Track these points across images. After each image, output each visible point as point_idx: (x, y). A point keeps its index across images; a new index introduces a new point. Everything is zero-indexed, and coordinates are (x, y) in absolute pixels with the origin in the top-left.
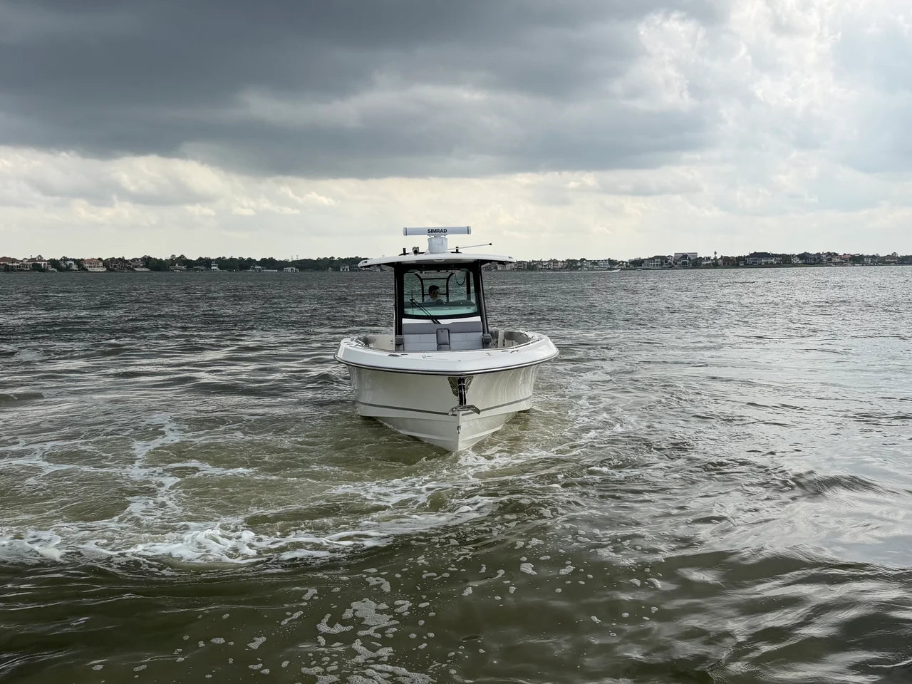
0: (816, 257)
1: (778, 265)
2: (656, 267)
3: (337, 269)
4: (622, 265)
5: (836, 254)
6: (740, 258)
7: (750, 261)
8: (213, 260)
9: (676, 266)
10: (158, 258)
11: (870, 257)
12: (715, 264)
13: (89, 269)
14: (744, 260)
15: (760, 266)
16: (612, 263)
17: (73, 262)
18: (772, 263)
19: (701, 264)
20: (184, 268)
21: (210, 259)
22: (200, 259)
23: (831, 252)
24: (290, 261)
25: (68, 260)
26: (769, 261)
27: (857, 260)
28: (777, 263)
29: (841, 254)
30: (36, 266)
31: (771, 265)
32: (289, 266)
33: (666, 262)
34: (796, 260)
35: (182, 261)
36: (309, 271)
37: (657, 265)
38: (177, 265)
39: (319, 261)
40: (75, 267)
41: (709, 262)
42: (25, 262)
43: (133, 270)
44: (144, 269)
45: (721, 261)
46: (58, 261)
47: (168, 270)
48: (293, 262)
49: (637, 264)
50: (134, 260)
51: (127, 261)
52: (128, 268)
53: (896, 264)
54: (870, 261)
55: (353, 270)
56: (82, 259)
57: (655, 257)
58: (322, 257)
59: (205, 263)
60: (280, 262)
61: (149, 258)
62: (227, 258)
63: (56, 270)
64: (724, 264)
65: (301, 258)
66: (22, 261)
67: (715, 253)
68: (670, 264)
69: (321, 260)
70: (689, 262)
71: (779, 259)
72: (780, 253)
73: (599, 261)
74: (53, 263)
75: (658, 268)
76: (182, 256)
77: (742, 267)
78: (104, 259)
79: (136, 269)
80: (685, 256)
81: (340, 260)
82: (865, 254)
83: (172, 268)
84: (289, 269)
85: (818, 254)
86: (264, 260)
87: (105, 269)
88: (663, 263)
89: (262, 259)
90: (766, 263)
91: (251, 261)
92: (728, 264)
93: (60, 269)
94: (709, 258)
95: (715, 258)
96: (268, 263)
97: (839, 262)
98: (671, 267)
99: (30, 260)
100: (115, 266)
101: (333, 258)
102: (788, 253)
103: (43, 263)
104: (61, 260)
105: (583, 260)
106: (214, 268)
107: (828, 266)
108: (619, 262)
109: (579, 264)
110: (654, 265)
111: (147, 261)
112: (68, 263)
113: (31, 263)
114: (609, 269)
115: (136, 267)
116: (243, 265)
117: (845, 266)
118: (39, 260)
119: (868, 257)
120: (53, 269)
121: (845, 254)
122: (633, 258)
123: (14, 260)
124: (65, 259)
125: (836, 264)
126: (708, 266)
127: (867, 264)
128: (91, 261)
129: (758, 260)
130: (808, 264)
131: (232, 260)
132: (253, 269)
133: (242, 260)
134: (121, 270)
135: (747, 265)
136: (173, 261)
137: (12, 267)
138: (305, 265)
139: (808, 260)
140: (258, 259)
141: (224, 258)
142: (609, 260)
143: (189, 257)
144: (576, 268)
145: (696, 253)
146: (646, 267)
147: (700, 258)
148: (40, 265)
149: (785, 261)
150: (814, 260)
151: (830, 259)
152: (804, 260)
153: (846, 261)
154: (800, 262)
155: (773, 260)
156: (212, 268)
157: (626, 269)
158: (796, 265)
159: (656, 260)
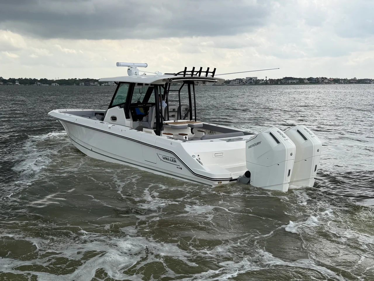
1: (297, 84)
2: (237, 84)
3: (78, 84)
5: (326, 78)
6: (278, 80)
7: (283, 81)
8: (16, 79)
9: (247, 84)
11: (343, 80)
12: (266, 83)
14: (280, 81)
15: (288, 84)
18: (294, 83)
19: (259, 83)
20: (2, 83)
22: (10, 79)
23: (324, 77)
24: (55, 80)
26: (293, 81)
27: (336, 81)
29: (329, 78)
32: (54, 83)
33: (242, 81)
34: (306, 81)
35: (1, 80)
36: (64, 85)
37: (237, 83)
39: (69, 80)
41: (263, 82)
45: (269, 81)
48: (56, 81)
49: (228, 82)
53: (356, 83)
54: (343, 81)
55: (86, 85)
57: (236, 79)
58: (70, 78)
59: (13, 81)
60: (50, 80)
62: (24, 78)
64: (270, 83)
65: (60, 79)
67: (266, 77)
68: (244, 82)
69: (70, 80)
70: (253, 82)
71: (298, 80)
72: (298, 78)
77: (280, 84)
80: (251, 79)
81: (80, 80)
82: (340, 78)
84: (54, 84)
85: (317, 78)
86: (42, 80)
88: (240, 82)
89: (41, 79)
90: (291, 82)
91: (35, 80)
92: (273, 83)
94: (263, 80)
95: (266, 80)
96: (44, 81)
97: (328, 82)
98: (244, 84)
101: (76, 79)
102: (302, 77)
106: (17, 83)
107: (322, 84)
110: (236, 83)
116: (32, 82)
117: (330, 84)
119: (342, 80)
121: (330, 78)
125: (326, 83)
126: (262, 84)
127: (341, 83)
129: (287, 81)
130: (312, 83)
131: (26, 79)
132: (36, 84)
133: (31, 79)
135: (282, 84)
138: (62, 82)
139: (312, 81)
140: (39, 79)
141: (22, 78)
143: (4, 78)
145: (257, 77)
146: (232, 84)
147: (259, 80)
149: (301, 81)
150: (315, 81)
151: (323, 81)
152: (310, 81)
153: (331, 81)
154: (308, 82)
155: (295, 81)
156: (16, 83)
157: (222, 85)
158: (307, 84)
159: (237, 81)
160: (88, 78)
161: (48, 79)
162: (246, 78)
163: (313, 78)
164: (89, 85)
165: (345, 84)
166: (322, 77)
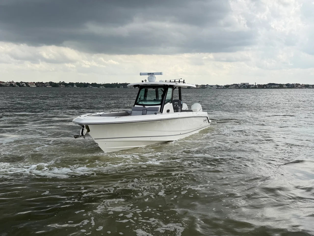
0: (292, 85)
1: (278, 88)
3: (119, 87)
4: (221, 87)
5: (299, 84)
6: (264, 85)
7: (268, 86)
8: (75, 83)
9: (241, 88)
10: (55, 83)
11: (312, 85)
12: (255, 87)
13: (30, 86)
14: (266, 86)
15: (272, 88)
16: (218, 86)
17: (24, 84)
18: (276, 87)
19: (250, 87)
20: (64, 86)
21: (73, 83)
22: (70, 83)
23: (298, 83)
24: (102, 84)
25: (23, 83)
26: (275, 86)
27: (307, 86)
28: (278, 87)
29: (301, 84)
30: (11, 85)
31: (276, 88)
32: (102, 86)
33: (238, 86)
34: (285, 86)
35: (63, 83)
36: (109, 88)
37: (234, 87)
38: (62, 85)
39: (112, 84)
40: (25, 85)
42: (7, 83)
43: (46, 86)
44: (50, 86)
45: (257, 86)
46: (19, 83)
47: (59, 87)
48: (103, 84)
49: (227, 87)
50: (46, 83)
51: (44, 83)
52: (44, 86)
54: (312, 87)
55: (125, 88)
56: (28, 83)
58: (113, 83)
59: (72, 84)
60: (98, 84)
61: (52, 82)
62: (80, 82)
63: (18, 86)
64: (259, 87)
65: (106, 83)
66: (6, 83)
67: (256, 83)
68: (239, 87)
70: (246, 86)
71: (278, 85)
73: (213, 85)
74: (17, 83)
75: (235, 88)
76: (64, 82)
77: (265, 88)
78: (35, 82)
79: (47, 86)
80: (244, 84)
81: (120, 84)
82: (310, 84)
83: (60, 86)
86: (93, 84)
87: (36, 86)
88: (236, 86)
90: (274, 87)
91: (88, 84)
92: (260, 87)
93: (20, 86)
94: (253, 85)
95: (255, 85)
96: (94, 85)
98: (239, 88)
99: (9, 83)
100: (40, 85)
101: (117, 83)
102: (282, 84)
103: (14, 84)
104: (20, 82)
105: (207, 85)
107: (296, 88)
108: (221, 86)
109: (206, 87)
111: (51, 83)
112: (23, 84)
113: (9, 84)
114: (217, 88)
115: (47, 85)
116: (85, 85)
117: (302, 88)
118: (12, 83)
119: (311, 85)
120: (17, 86)
121: (302, 84)
122: (226, 85)
123: (4, 82)
124: (22, 82)
125: (299, 88)
126: (253, 88)
127: (311, 88)
128: (31, 83)
129: (271, 86)
130: (289, 88)
131: (81, 83)
132: (89, 87)
133: (85, 83)
134: (42, 86)
135: (267, 88)
136: (60, 84)
137: (3, 85)
138: (107, 86)
139: (289, 86)
140: (91, 83)
141: (78, 83)
142: (217, 85)
143: (66, 82)
144: (205, 88)
145: (249, 83)
146: (230, 88)
147: (250, 85)
148: (13, 84)
149: (281, 86)
150: (292, 86)
151: (297, 86)
152: (288, 86)
153: (303, 87)
154: (286, 87)
155: (276, 86)
156: (74, 86)
157: (223, 89)
158: (285, 88)
159: (234, 85)
160: (126, 83)
161: (97, 83)
162: (241, 83)
163: (290, 84)
164: (127, 88)
165: (313, 88)
166: (297, 84)
